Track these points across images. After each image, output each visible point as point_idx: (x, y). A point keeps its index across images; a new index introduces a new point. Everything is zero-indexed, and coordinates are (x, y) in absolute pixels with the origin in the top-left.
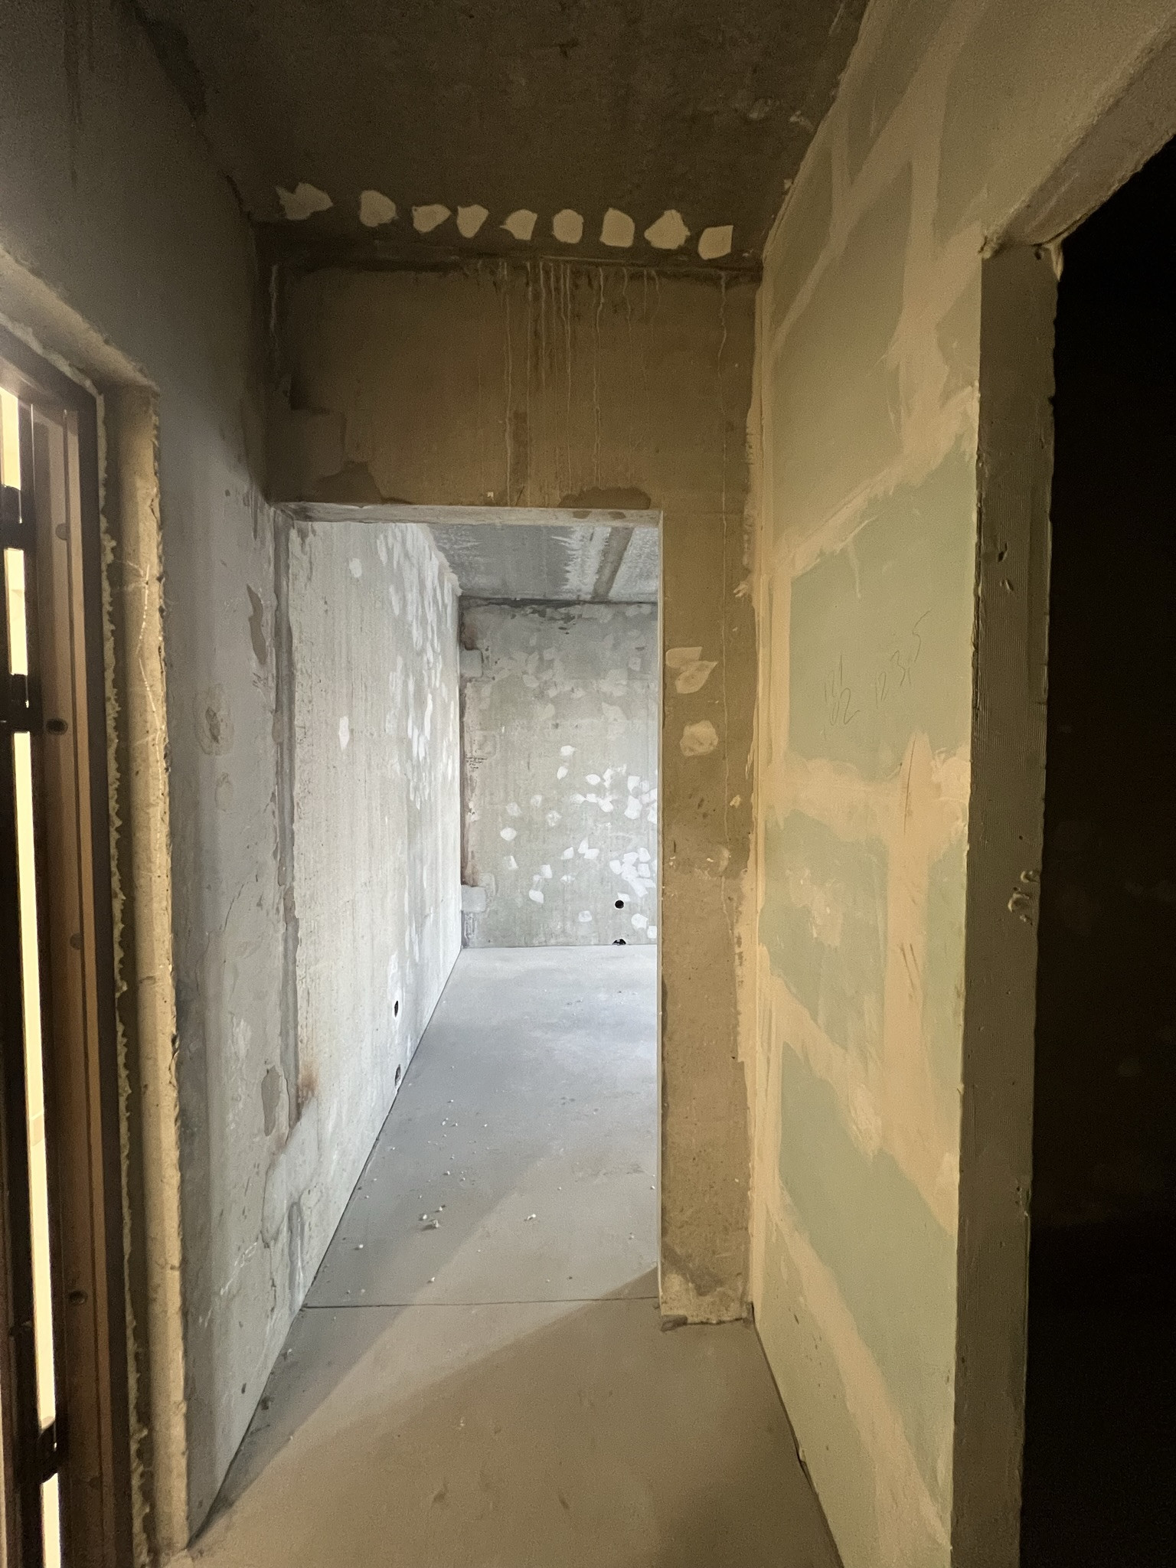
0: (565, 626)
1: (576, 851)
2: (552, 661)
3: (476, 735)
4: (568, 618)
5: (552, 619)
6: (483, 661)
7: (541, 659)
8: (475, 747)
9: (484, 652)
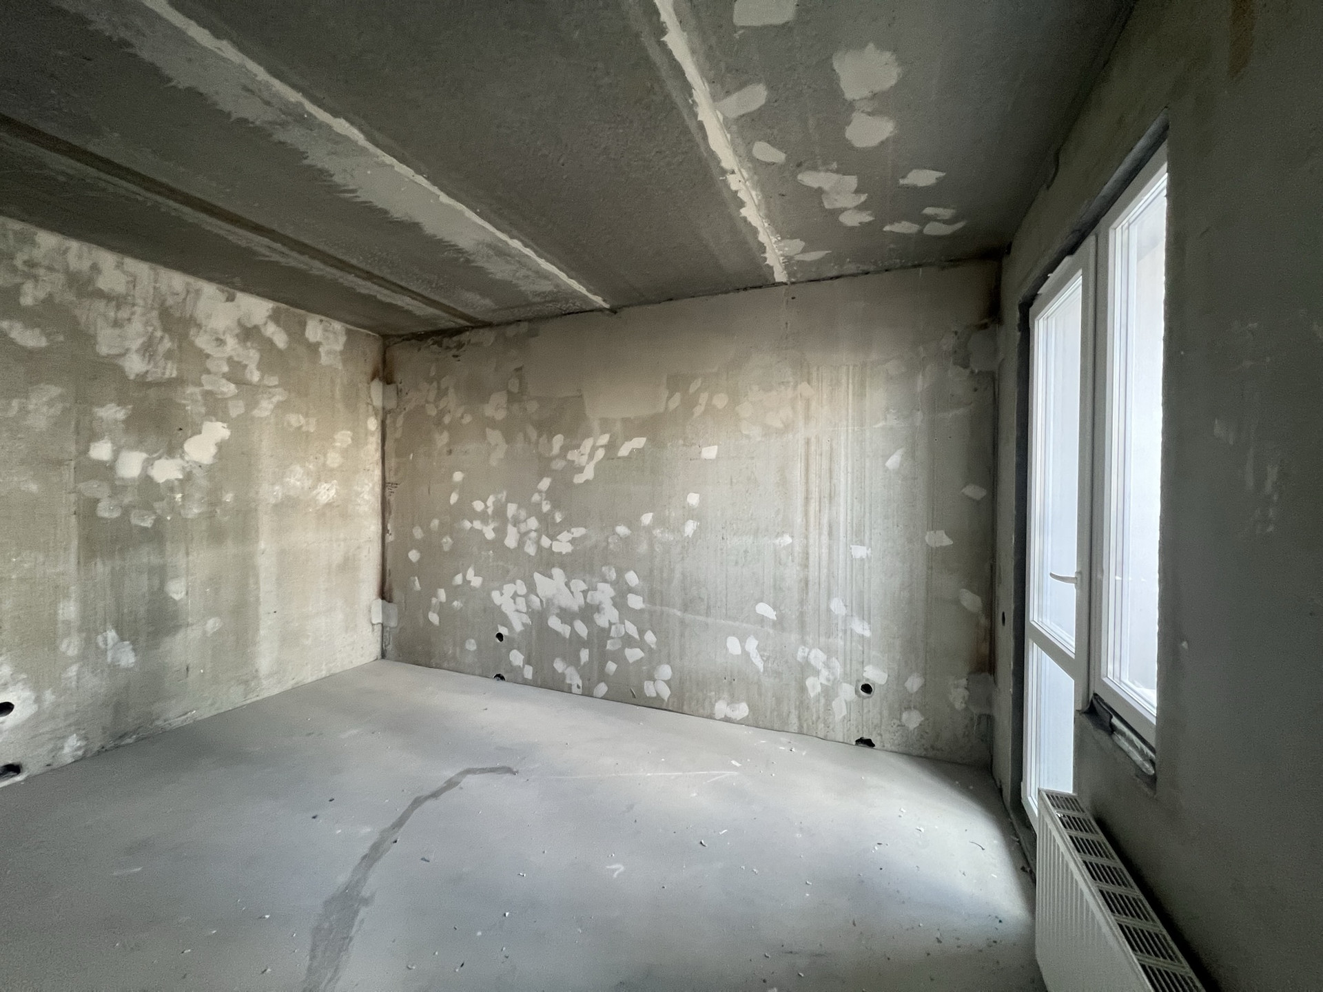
0: (457, 353)
1: (464, 577)
2: (447, 389)
3: (392, 462)
4: (460, 346)
5: (448, 348)
6: (398, 394)
7: (439, 388)
8: (392, 473)
9: (400, 386)
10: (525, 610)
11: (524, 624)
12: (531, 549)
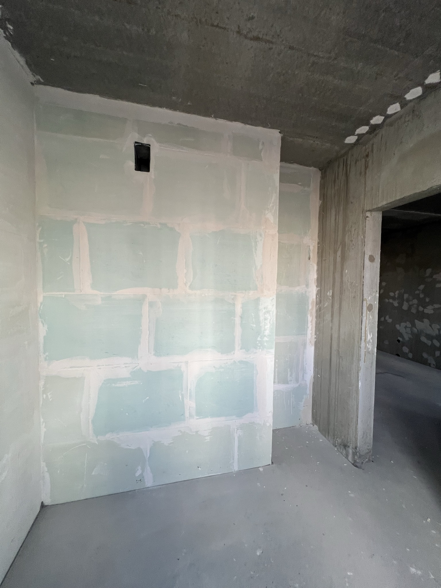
10: (410, 332)
11: (410, 338)
12: (414, 311)
